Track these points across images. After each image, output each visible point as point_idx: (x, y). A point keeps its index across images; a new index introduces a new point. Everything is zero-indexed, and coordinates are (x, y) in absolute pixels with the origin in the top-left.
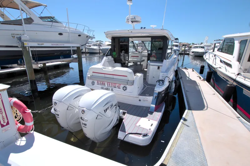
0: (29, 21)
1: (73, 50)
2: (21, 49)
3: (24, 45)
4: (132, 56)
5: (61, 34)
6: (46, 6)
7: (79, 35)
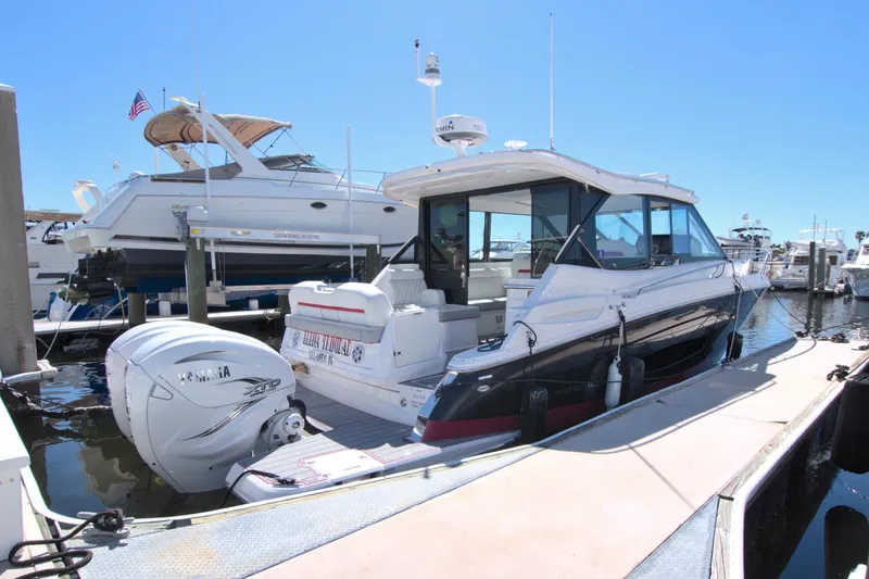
0: (229, 171)
1: (355, 258)
2: (181, 247)
3: (189, 233)
4: (520, 271)
5: (319, 205)
6: (290, 127)
7: (389, 210)
